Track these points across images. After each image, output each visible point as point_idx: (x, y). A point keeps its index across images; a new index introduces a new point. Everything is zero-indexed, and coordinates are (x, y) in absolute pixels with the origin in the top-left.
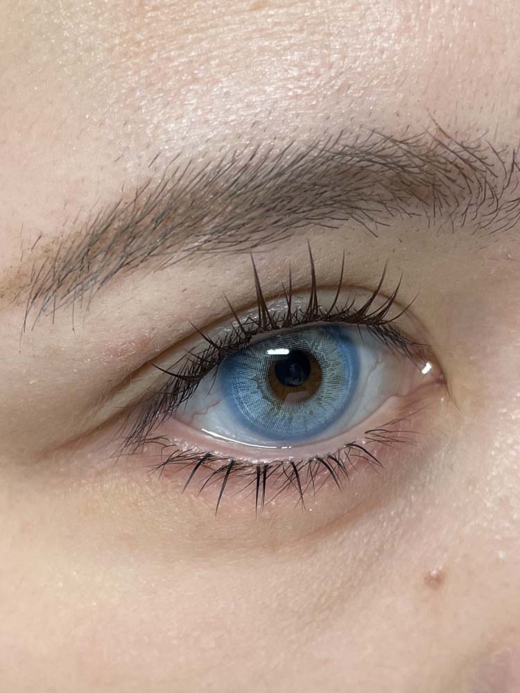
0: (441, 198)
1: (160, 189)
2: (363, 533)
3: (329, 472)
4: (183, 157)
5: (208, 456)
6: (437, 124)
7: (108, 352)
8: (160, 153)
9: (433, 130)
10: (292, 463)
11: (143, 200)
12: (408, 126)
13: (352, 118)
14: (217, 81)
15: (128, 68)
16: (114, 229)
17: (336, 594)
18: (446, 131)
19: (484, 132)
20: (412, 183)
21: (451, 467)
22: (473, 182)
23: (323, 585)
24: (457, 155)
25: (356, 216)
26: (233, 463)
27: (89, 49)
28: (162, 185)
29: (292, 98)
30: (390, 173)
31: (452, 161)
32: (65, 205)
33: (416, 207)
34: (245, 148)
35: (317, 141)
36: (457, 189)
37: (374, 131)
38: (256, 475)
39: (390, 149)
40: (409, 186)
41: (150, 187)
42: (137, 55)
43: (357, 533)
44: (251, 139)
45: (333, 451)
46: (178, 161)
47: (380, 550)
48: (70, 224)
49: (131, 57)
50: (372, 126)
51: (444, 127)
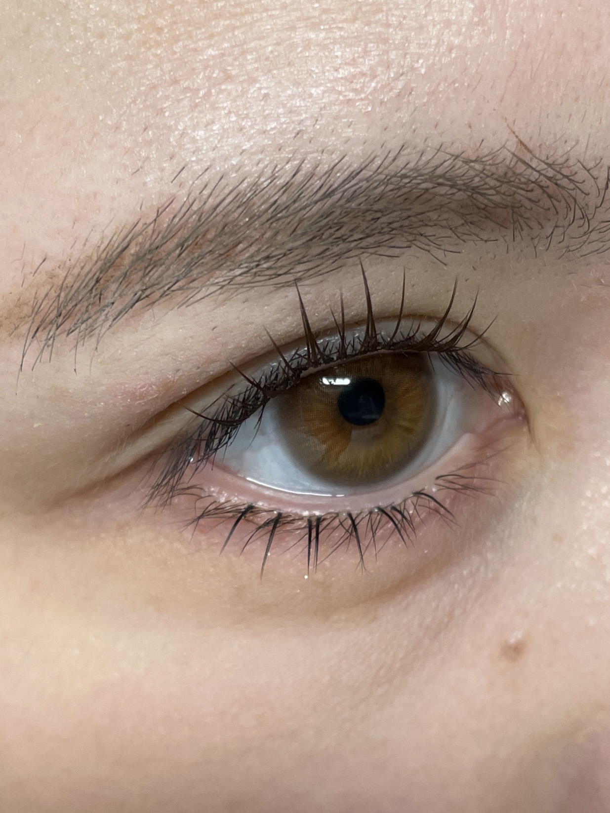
0: (522, 221)
1: (184, 210)
2: (431, 596)
3: (394, 526)
4: (213, 171)
5: (250, 509)
6: (517, 137)
7: (125, 396)
8: (186, 165)
9: (512, 145)
10: (350, 515)
11: (165, 221)
12: (483, 140)
13: (416, 129)
14: (253, 81)
15: (147, 61)
16: (131, 254)
18: (528, 145)
19: (574, 143)
20: (486, 206)
22: (560, 202)
24: (541, 173)
25: (419, 244)
26: (280, 515)
27: (101, 36)
28: (187, 205)
29: (342, 102)
30: (460, 195)
31: (534, 180)
32: (74, 223)
33: (492, 231)
34: (287, 163)
35: (372, 156)
37: (441, 145)
38: (307, 530)
39: (461, 168)
40: (482, 209)
41: (173, 205)
44: (294, 152)
45: (398, 501)
46: (206, 176)
47: (451, 615)
48: (79, 245)
51: (526, 140)
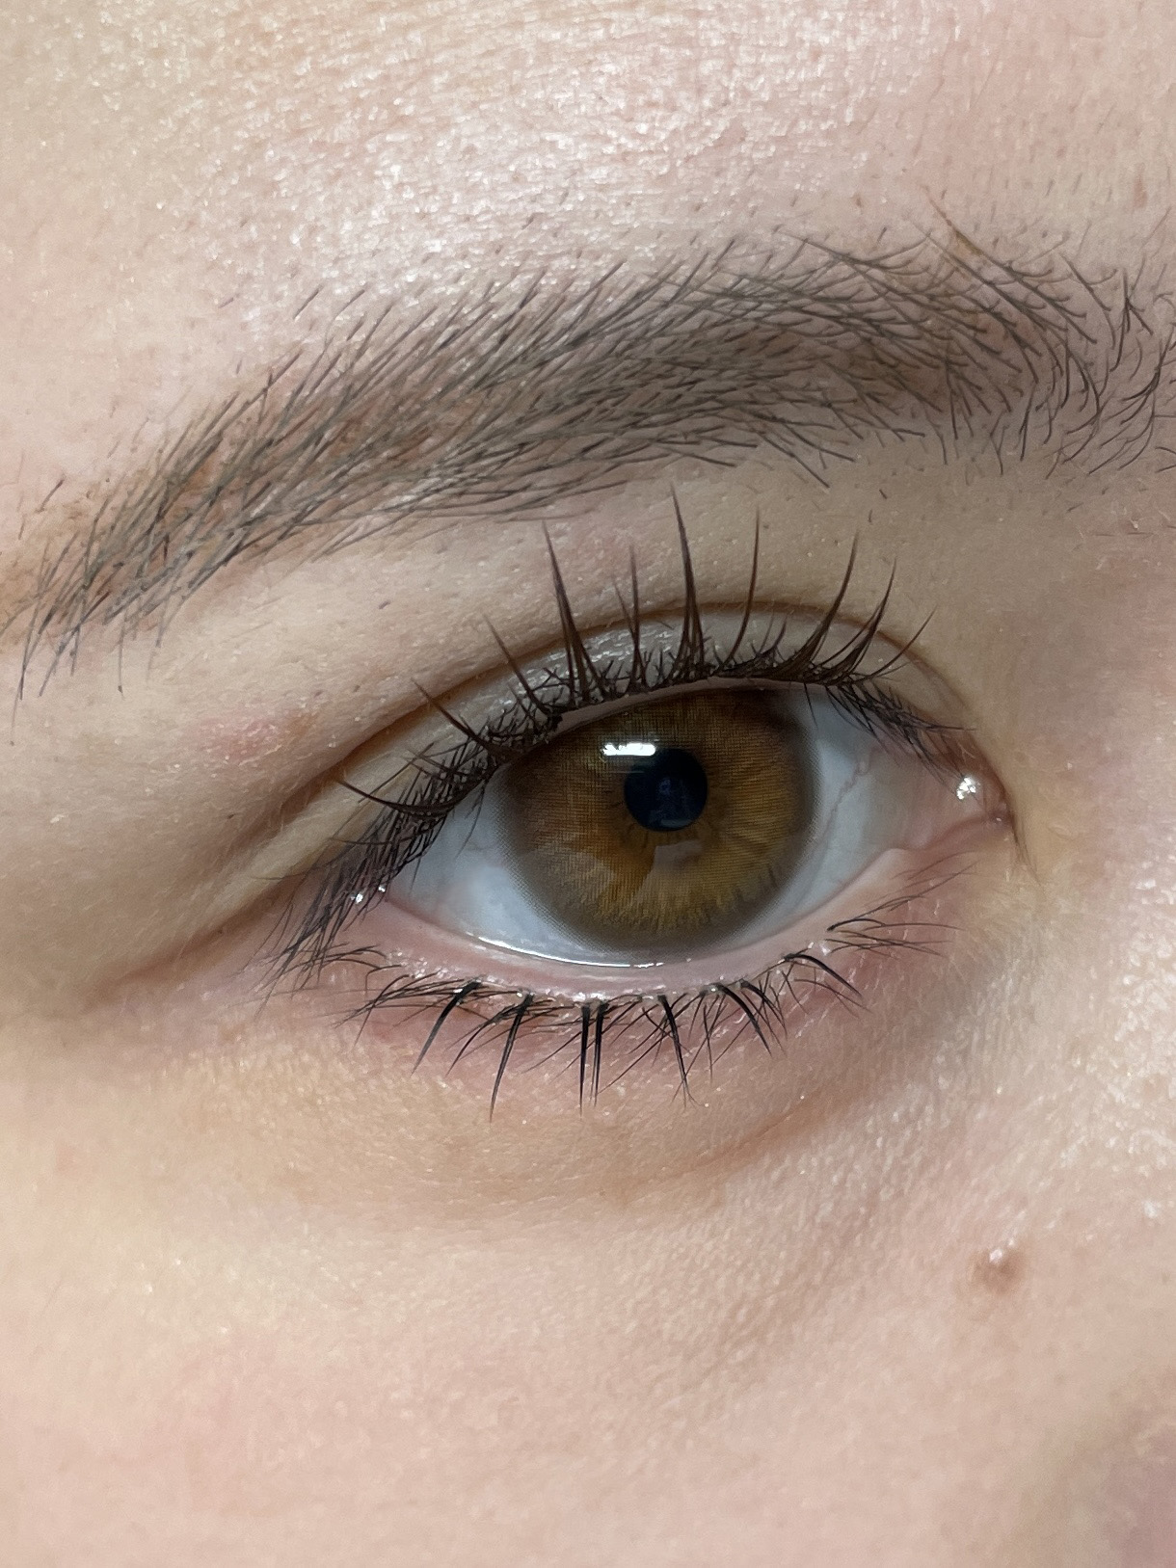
0: (969, 395)
1: (318, 372)
2: (829, 1160)
3: (748, 1019)
4: (374, 297)
5: (473, 988)
6: (949, 223)
7: (219, 747)
8: (321, 287)
9: (941, 233)
10: (663, 999)
11: (284, 392)
12: (885, 230)
13: (755, 209)
14: (444, 125)
16: (222, 463)
17: (770, 1302)
18: (971, 239)
19: (1060, 238)
20: (899, 360)
21: (1030, 1014)
22: (1040, 355)
23: (741, 1280)
24: (1000, 292)
25: (773, 437)
26: (528, 999)
28: (325, 362)
29: (613, 159)
30: (848, 340)
31: (987, 306)
32: (114, 409)
33: (913, 416)
34: (513, 276)
35: (674, 262)
36: (1002, 372)
37: (805, 241)
38: (580, 1027)
39: (846, 281)
40: (892, 367)
41: (299, 365)
42: (265, 63)
43: (814, 1161)
44: (526, 255)
45: (751, 972)
46: (358, 309)
47: (872, 1202)
48: (123, 452)
49: (252, 68)
50: (803, 230)
51: (967, 230)
